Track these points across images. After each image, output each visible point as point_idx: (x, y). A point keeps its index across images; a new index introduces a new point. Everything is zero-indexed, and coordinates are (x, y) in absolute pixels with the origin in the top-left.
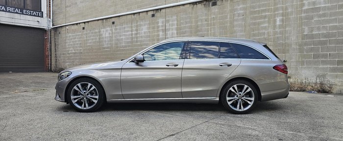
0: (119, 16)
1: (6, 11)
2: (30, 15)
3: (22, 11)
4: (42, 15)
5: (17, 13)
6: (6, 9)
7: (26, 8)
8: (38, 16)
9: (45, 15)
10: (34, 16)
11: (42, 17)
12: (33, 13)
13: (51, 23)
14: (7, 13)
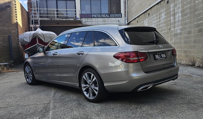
0: (151, 8)
1: (101, 17)
2: (114, 17)
3: (109, 16)
4: (122, 16)
5: (107, 17)
6: (101, 16)
7: (112, 13)
8: (119, 17)
9: (123, 16)
10: (117, 17)
11: (122, 17)
12: (116, 15)
13: (127, 20)
14: (102, 19)
